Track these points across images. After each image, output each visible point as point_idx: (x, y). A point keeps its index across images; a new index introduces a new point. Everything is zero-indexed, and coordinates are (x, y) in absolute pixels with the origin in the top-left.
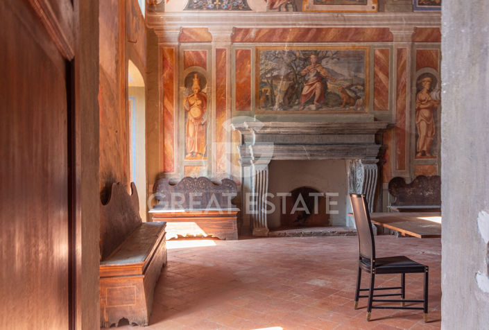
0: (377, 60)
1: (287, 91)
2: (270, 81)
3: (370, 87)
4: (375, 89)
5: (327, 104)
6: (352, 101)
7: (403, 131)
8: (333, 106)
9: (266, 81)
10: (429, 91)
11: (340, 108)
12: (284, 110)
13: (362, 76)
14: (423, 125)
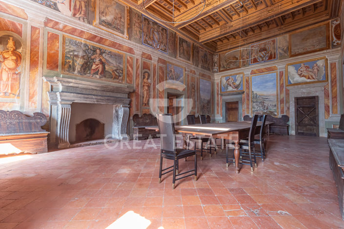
1: (83, 65)
2: (72, 57)
3: (125, 72)
4: (127, 74)
5: (105, 76)
6: (117, 77)
7: (138, 94)
8: (108, 78)
9: (69, 56)
11: (112, 80)
12: (81, 75)
13: (121, 66)
14: (145, 92)
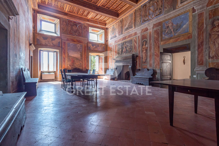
0: (135, 41)
3: (133, 47)
4: (134, 47)
7: (140, 57)
9: (118, 50)
10: (145, 45)
12: (121, 55)
13: (132, 45)
14: (144, 55)
